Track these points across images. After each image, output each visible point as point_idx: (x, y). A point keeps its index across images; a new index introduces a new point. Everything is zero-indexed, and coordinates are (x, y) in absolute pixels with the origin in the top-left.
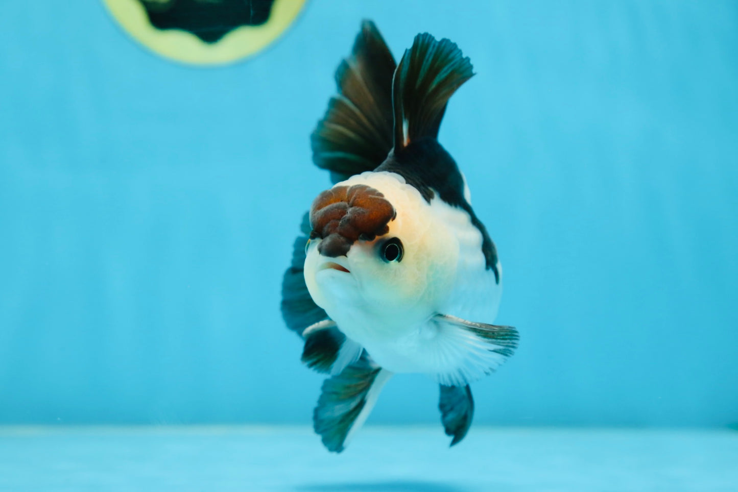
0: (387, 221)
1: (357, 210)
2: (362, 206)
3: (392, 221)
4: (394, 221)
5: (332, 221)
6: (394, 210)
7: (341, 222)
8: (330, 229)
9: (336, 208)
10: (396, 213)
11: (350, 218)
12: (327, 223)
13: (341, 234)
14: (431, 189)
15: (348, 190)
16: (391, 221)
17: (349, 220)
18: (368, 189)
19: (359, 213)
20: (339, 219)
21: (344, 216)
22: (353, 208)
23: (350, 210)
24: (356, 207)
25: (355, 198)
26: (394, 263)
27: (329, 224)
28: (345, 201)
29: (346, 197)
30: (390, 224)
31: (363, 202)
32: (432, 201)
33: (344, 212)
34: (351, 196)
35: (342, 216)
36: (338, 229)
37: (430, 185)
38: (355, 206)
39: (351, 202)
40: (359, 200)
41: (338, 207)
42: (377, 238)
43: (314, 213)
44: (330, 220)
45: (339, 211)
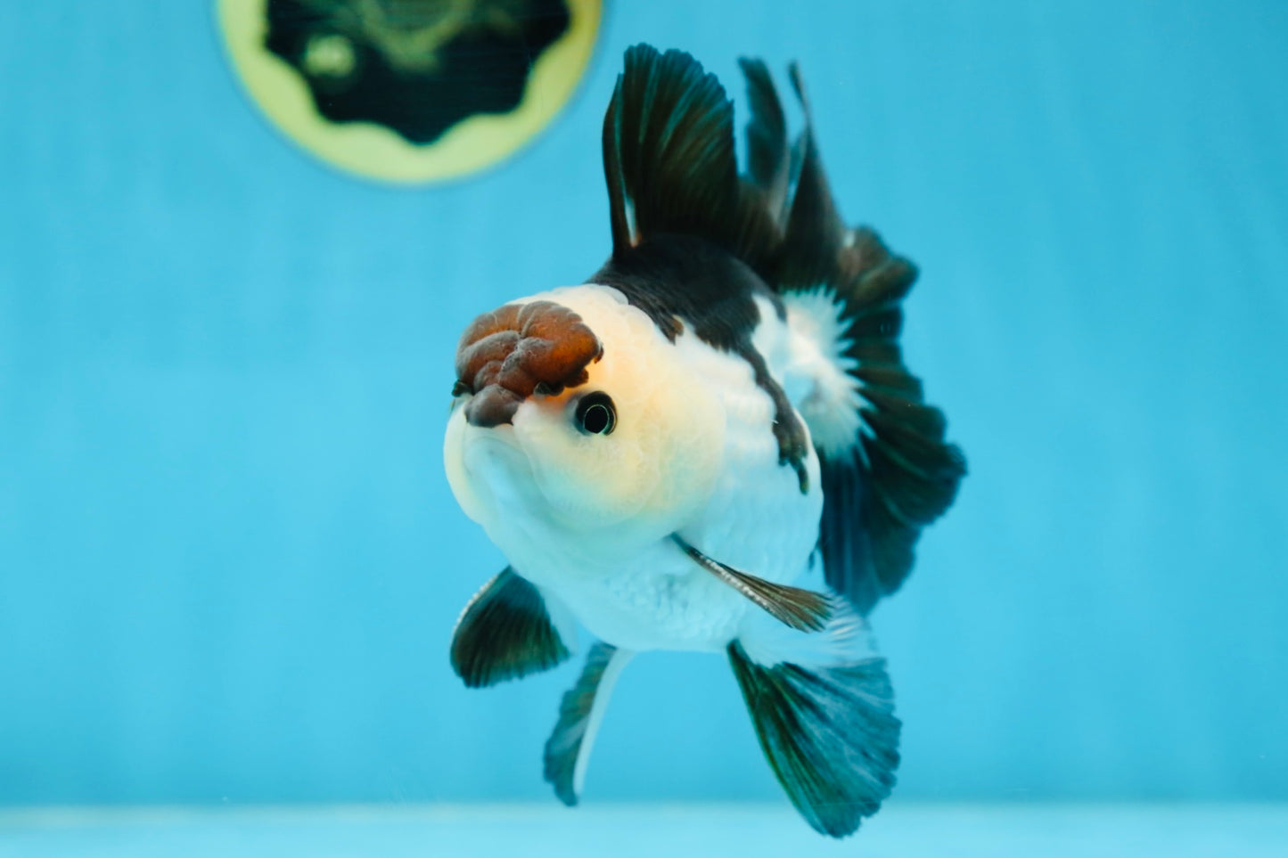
0: (587, 361)
1: (532, 343)
2: (542, 336)
3: (596, 362)
4: (599, 363)
5: (488, 363)
6: (599, 344)
7: (504, 365)
8: (485, 378)
9: (498, 340)
10: (602, 350)
11: (521, 356)
12: (481, 366)
13: (504, 385)
14: (678, 319)
15: (521, 310)
16: (592, 362)
17: (517, 360)
18: (553, 308)
19: (536, 348)
20: (502, 360)
21: (510, 355)
22: (526, 340)
23: (521, 344)
24: (532, 338)
25: (531, 324)
26: (599, 438)
27: (483, 369)
28: (514, 329)
29: (517, 322)
30: (591, 368)
31: (544, 328)
32: (678, 338)
33: (510, 347)
34: (526, 320)
35: (508, 353)
36: (499, 377)
37: (676, 312)
38: (532, 335)
39: (524, 330)
40: (538, 325)
41: (502, 340)
42: (567, 391)
43: (463, 351)
44: (487, 361)
45: (503, 345)
